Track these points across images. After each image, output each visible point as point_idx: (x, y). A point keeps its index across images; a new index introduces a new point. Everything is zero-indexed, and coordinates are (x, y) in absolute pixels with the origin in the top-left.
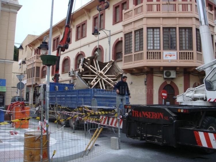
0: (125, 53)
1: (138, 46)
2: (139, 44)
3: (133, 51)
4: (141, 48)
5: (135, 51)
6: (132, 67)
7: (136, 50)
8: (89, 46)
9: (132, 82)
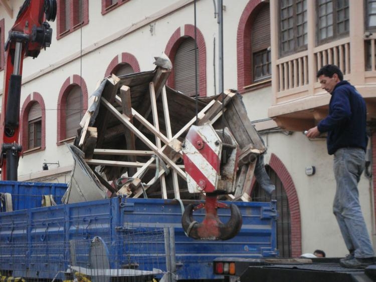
0: (282, 52)
1: (331, 16)
2: (334, 9)
3: (310, 40)
4: (342, 27)
5: (319, 42)
6: (307, 107)
7: (324, 36)
8: (151, 31)
9: (314, 169)
